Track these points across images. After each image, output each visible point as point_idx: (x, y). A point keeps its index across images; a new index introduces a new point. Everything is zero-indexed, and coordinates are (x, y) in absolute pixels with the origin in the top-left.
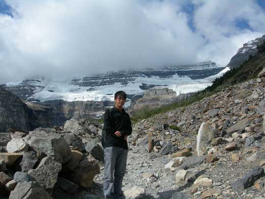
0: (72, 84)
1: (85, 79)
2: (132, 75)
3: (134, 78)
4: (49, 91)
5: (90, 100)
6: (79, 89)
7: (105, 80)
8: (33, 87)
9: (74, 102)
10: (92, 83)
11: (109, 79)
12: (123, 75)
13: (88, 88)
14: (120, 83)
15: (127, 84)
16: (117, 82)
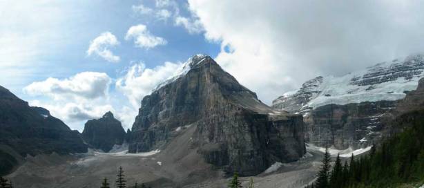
0: (351, 84)
1: (366, 76)
2: (418, 67)
3: (421, 70)
4: (326, 95)
5: (364, 101)
6: (358, 89)
7: (387, 75)
8: (309, 93)
9: (346, 106)
10: (373, 80)
11: (391, 74)
12: (408, 67)
13: (367, 87)
14: (403, 78)
15: (411, 78)
16: (400, 76)
